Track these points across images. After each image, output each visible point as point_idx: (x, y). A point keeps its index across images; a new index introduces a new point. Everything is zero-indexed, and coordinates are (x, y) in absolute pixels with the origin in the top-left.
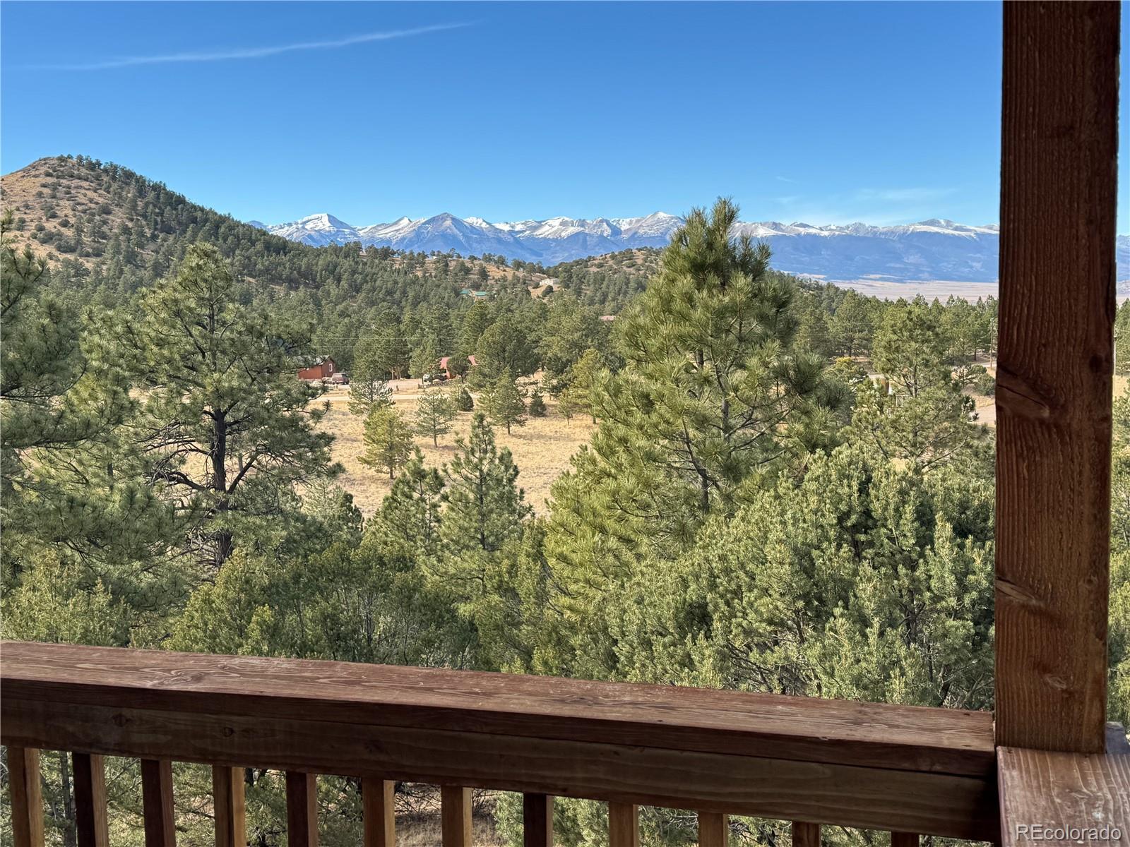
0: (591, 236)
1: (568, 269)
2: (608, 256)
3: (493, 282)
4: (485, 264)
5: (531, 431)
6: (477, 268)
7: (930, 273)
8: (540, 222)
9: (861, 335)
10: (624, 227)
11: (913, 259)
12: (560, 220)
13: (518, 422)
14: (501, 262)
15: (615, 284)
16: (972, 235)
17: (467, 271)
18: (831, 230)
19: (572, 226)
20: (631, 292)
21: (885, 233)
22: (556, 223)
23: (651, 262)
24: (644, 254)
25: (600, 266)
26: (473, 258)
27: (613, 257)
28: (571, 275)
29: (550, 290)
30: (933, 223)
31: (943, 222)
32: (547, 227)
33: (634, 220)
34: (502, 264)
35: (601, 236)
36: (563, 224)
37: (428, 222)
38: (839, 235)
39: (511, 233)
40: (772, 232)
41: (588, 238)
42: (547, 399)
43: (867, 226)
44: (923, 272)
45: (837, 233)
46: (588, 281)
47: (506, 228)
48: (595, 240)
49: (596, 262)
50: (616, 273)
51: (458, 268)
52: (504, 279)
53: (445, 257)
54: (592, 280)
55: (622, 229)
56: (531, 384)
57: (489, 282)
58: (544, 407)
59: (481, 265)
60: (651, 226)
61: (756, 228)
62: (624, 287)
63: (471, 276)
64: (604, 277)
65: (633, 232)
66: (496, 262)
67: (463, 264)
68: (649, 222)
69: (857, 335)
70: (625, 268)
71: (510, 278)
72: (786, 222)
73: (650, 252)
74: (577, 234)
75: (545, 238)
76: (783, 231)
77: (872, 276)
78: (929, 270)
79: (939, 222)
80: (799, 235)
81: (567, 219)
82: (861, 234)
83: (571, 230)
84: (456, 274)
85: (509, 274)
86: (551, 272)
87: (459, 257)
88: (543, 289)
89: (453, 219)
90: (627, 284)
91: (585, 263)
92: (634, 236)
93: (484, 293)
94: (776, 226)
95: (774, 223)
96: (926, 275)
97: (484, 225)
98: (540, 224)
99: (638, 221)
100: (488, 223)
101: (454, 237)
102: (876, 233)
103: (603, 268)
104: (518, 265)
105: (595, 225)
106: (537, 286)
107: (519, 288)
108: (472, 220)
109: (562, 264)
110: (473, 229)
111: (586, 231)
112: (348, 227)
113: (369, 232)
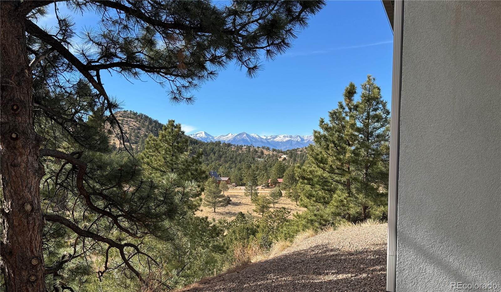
0: (294, 141)
1: (290, 152)
3: (265, 156)
4: (262, 150)
6: (260, 151)
14: (268, 149)
17: (257, 152)
22: (282, 136)
25: (301, 151)
26: (258, 147)
27: (306, 148)
28: (292, 154)
29: (285, 159)
32: (278, 138)
33: (309, 136)
35: (297, 141)
36: (284, 137)
39: (266, 139)
46: (298, 156)
47: (264, 138)
51: (254, 151)
52: (269, 155)
53: (249, 147)
55: (305, 139)
65: (308, 140)
66: (266, 149)
67: (255, 149)
71: (271, 154)
74: (289, 140)
75: (278, 141)
81: (285, 135)
83: (287, 139)
84: (253, 153)
85: (271, 153)
86: (285, 153)
87: (254, 147)
88: (282, 158)
89: (246, 134)
91: (296, 150)
92: (309, 142)
93: (263, 159)
97: (257, 136)
98: (276, 137)
101: (247, 140)
103: (303, 152)
104: (274, 150)
105: (295, 137)
106: (280, 157)
107: (274, 158)
108: (253, 135)
109: (288, 150)
110: (253, 138)
111: (292, 139)
112: (211, 136)
113: (218, 138)
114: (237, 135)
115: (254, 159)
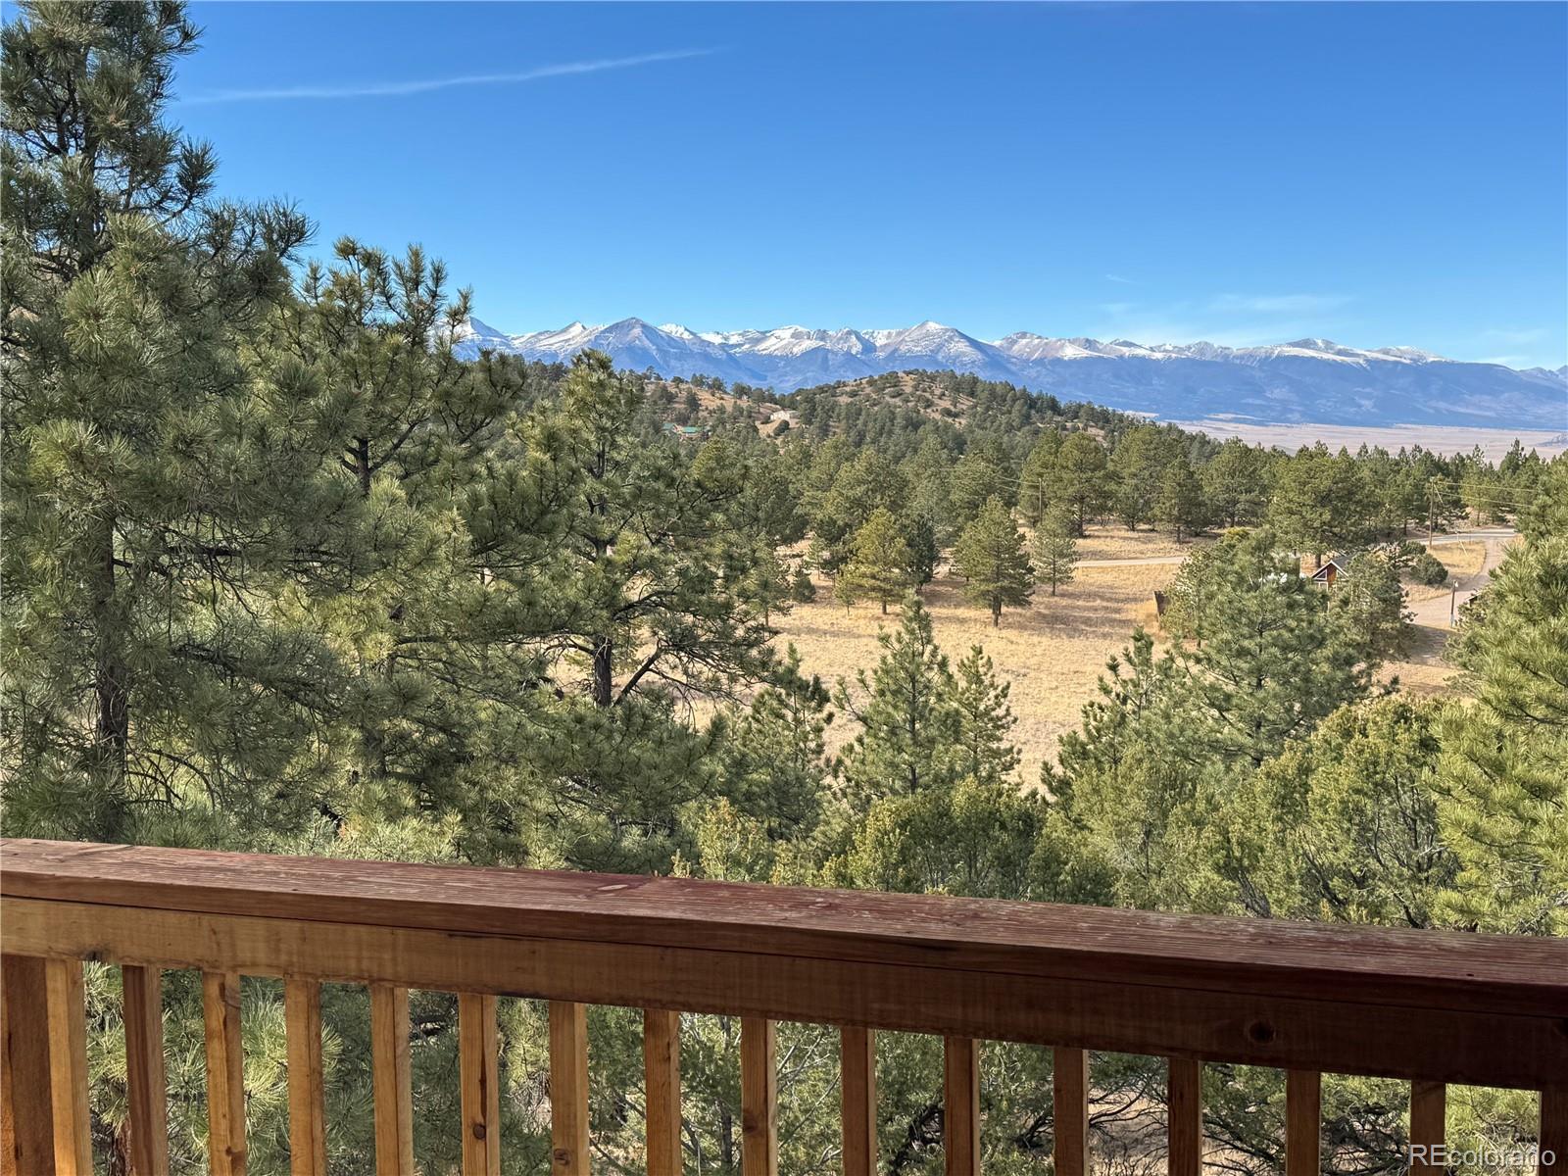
0: (835, 354)
1: (810, 399)
2: (864, 381)
3: (705, 414)
4: (695, 389)
5: (797, 622)
6: (685, 394)
7: (1303, 414)
8: (764, 333)
9: (1248, 497)
10: (880, 341)
11: (1278, 393)
12: (792, 331)
13: (780, 609)
14: (717, 387)
15: (875, 420)
16: (1361, 362)
17: (670, 398)
18: (1165, 351)
19: (809, 338)
20: (897, 431)
21: (1241, 357)
22: (786, 334)
23: (924, 391)
24: (914, 380)
25: (853, 394)
26: (678, 381)
27: (871, 382)
28: (814, 406)
29: (784, 427)
30: (1306, 344)
31: (1320, 343)
32: (773, 340)
33: (894, 332)
34: (719, 389)
35: (848, 353)
36: (796, 335)
37: (610, 330)
38: (1177, 358)
39: (723, 346)
40: (1085, 353)
41: (830, 356)
42: (816, 577)
43: (1216, 346)
44: (1292, 411)
45: (1174, 355)
46: (839, 415)
47: (717, 340)
48: (840, 358)
49: (848, 389)
50: (875, 405)
51: (658, 394)
52: (722, 410)
53: (640, 378)
54: (843, 415)
55: (878, 345)
56: (794, 556)
57: (700, 414)
58: (812, 589)
59: (689, 391)
60: (917, 342)
61: (1063, 346)
62: (888, 424)
63: (676, 405)
64: (861, 410)
65: (891, 349)
66: (710, 387)
67: (664, 388)
68: (914, 336)
69: (1243, 497)
70: (887, 398)
71: (729, 408)
72: (1105, 340)
73: (922, 376)
74: (815, 350)
75: (770, 355)
76: (1099, 351)
77: (1221, 416)
78: (1300, 408)
79: (1315, 343)
80: (1121, 357)
81: (800, 329)
82: (1208, 357)
83: (807, 344)
84: (655, 402)
85: (729, 403)
86: (787, 402)
87: (659, 378)
88: (775, 425)
89: (644, 326)
90: (892, 421)
91: (832, 390)
92: (893, 355)
93: (694, 429)
94: (1089, 344)
95: (1087, 340)
96: (1297, 416)
97: (686, 336)
98: (764, 336)
99: (899, 334)
100: (691, 333)
101: (645, 350)
102: (1227, 356)
103: (857, 398)
104: (741, 391)
105: (841, 338)
106: (767, 421)
107: (742, 424)
108: (669, 328)
109: (800, 392)
110: (670, 340)
111: (828, 346)
112: (497, 334)
113: (527, 342)
114: (606, 331)
115: (657, 429)
